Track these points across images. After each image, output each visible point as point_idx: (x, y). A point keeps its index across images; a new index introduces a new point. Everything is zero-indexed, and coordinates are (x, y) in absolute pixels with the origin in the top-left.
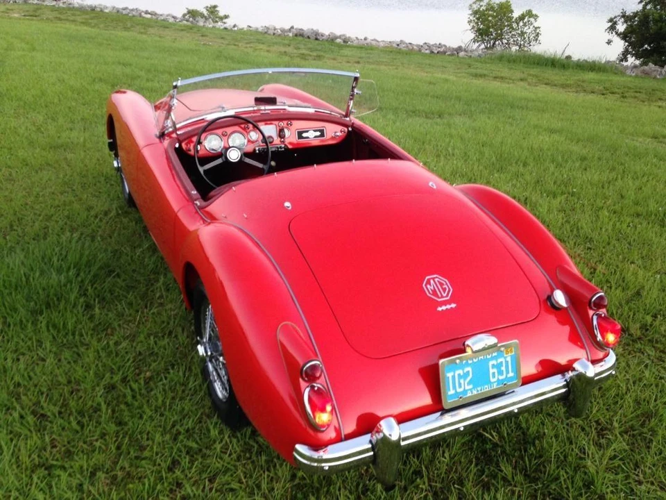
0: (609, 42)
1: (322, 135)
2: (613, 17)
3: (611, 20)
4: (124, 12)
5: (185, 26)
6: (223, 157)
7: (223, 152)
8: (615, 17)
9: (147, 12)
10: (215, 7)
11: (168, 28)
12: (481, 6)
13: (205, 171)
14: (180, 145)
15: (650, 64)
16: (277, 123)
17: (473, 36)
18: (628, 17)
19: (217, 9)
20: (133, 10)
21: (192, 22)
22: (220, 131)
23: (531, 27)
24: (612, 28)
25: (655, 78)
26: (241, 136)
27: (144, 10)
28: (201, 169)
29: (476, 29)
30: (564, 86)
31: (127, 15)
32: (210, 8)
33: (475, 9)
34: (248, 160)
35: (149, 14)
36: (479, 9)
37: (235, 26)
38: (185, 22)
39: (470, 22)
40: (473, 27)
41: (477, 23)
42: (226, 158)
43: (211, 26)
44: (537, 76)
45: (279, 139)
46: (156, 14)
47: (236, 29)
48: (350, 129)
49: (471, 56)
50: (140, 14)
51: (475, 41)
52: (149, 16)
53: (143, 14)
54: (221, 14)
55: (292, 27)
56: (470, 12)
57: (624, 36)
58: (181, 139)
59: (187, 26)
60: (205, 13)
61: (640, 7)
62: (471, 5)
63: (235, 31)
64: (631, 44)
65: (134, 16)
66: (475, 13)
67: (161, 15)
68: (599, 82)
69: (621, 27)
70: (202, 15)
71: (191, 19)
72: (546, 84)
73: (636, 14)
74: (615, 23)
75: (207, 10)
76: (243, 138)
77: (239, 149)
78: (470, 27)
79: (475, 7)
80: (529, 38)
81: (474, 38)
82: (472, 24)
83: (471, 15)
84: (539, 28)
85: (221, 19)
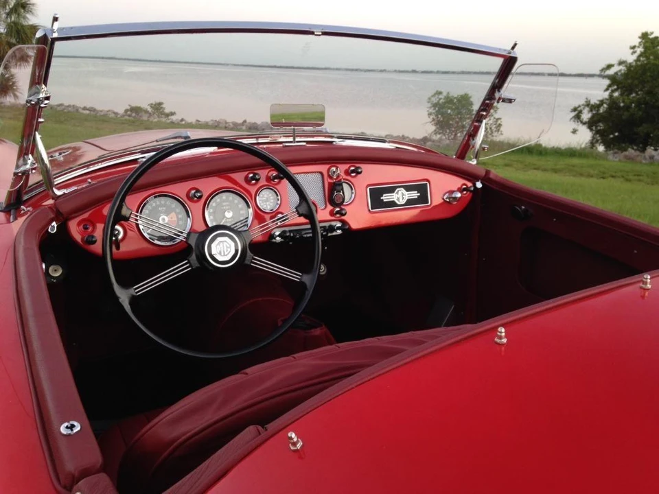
0: (574, 131)
1: (423, 199)
2: (577, 106)
3: (575, 110)
4: (58, 108)
5: (126, 120)
6: (193, 257)
7: (192, 242)
8: (579, 106)
9: (85, 108)
10: (160, 104)
11: (107, 121)
12: (440, 99)
13: (134, 301)
14: (63, 228)
15: (629, 149)
16: (323, 168)
17: (433, 128)
18: (592, 106)
19: (163, 106)
20: (69, 106)
21: (134, 117)
22: (181, 189)
23: (492, 118)
24: (578, 117)
25: (641, 162)
26: (237, 200)
27: (82, 107)
28: (124, 296)
29: (436, 122)
30: (555, 171)
31: (63, 110)
32: (155, 105)
33: (435, 102)
34: (262, 264)
35: (88, 109)
36: (438, 101)
37: (182, 120)
38: (127, 117)
39: (430, 114)
40: (434, 120)
41: (437, 116)
42: (201, 257)
43: (156, 120)
44: (521, 162)
45: (330, 208)
46: (94, 110)
47: (183, 123)
48: (479, 185)
49: (439, 146)
50: (77, 110)
51: (436, 132)
52: (88, 112)
53: (80, 110)
54: (167, 111)
55: (245, 121)
56: (429, 105)
57: (591, 124)
58: (65, 208)
59: (129, 120)
60: (149, 109)
61: (606, 95)
62: (430, 99)
63: (183, 124)
64: (598, 132)
65: (69, 112)
66: (435, 105)
67: (101, 111)
68: (591, 166)
69: (586, 116)
70: (146, 112)
71: (134, 115)
72: (535, 169)
73: (602, 102)
74: (580, 112)
75: (151, 107)
76: (242, 204)
77: (238, 233)
78: (430, 120)
79: (435, 100)
80: (491, 128)
81: (435, 130)
82: (432, 117)
83: (431, 107)
84: (500, 119)
85: (168, 115)
